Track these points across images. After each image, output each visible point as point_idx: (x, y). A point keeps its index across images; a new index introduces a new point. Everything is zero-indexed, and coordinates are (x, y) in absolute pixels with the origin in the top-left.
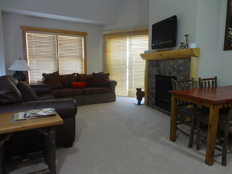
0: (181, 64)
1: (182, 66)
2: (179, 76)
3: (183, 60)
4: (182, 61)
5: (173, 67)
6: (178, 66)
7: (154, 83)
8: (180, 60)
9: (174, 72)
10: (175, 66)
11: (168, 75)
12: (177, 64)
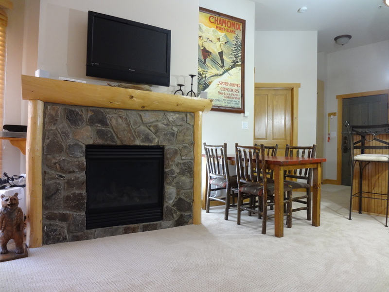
0: (174, 122)
1: (176, 126)
2: (172, 144)
3: (177, 115)
4: (174, 117)
5: (156, 126)
6: (167, 125)
7: (82, 170)
8: (172, 114)
9: (158, 136)
10: (160, 125)
11: (142, 144)
12: (165, 122)
